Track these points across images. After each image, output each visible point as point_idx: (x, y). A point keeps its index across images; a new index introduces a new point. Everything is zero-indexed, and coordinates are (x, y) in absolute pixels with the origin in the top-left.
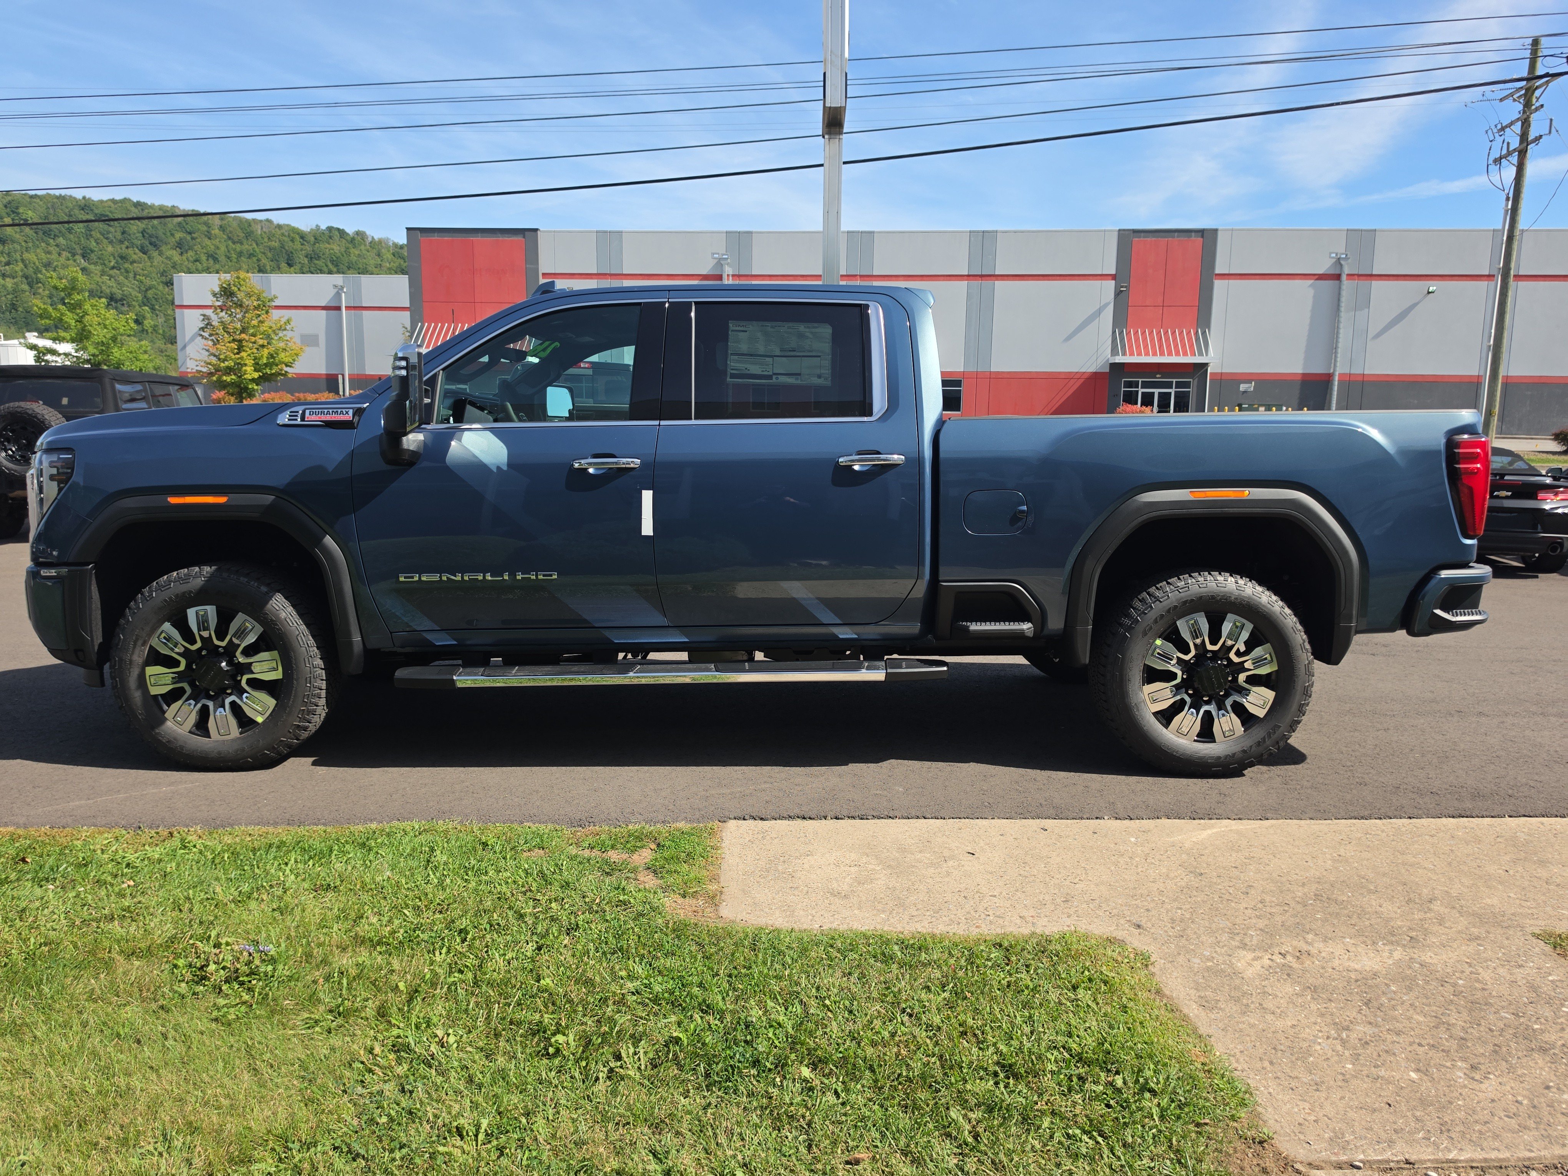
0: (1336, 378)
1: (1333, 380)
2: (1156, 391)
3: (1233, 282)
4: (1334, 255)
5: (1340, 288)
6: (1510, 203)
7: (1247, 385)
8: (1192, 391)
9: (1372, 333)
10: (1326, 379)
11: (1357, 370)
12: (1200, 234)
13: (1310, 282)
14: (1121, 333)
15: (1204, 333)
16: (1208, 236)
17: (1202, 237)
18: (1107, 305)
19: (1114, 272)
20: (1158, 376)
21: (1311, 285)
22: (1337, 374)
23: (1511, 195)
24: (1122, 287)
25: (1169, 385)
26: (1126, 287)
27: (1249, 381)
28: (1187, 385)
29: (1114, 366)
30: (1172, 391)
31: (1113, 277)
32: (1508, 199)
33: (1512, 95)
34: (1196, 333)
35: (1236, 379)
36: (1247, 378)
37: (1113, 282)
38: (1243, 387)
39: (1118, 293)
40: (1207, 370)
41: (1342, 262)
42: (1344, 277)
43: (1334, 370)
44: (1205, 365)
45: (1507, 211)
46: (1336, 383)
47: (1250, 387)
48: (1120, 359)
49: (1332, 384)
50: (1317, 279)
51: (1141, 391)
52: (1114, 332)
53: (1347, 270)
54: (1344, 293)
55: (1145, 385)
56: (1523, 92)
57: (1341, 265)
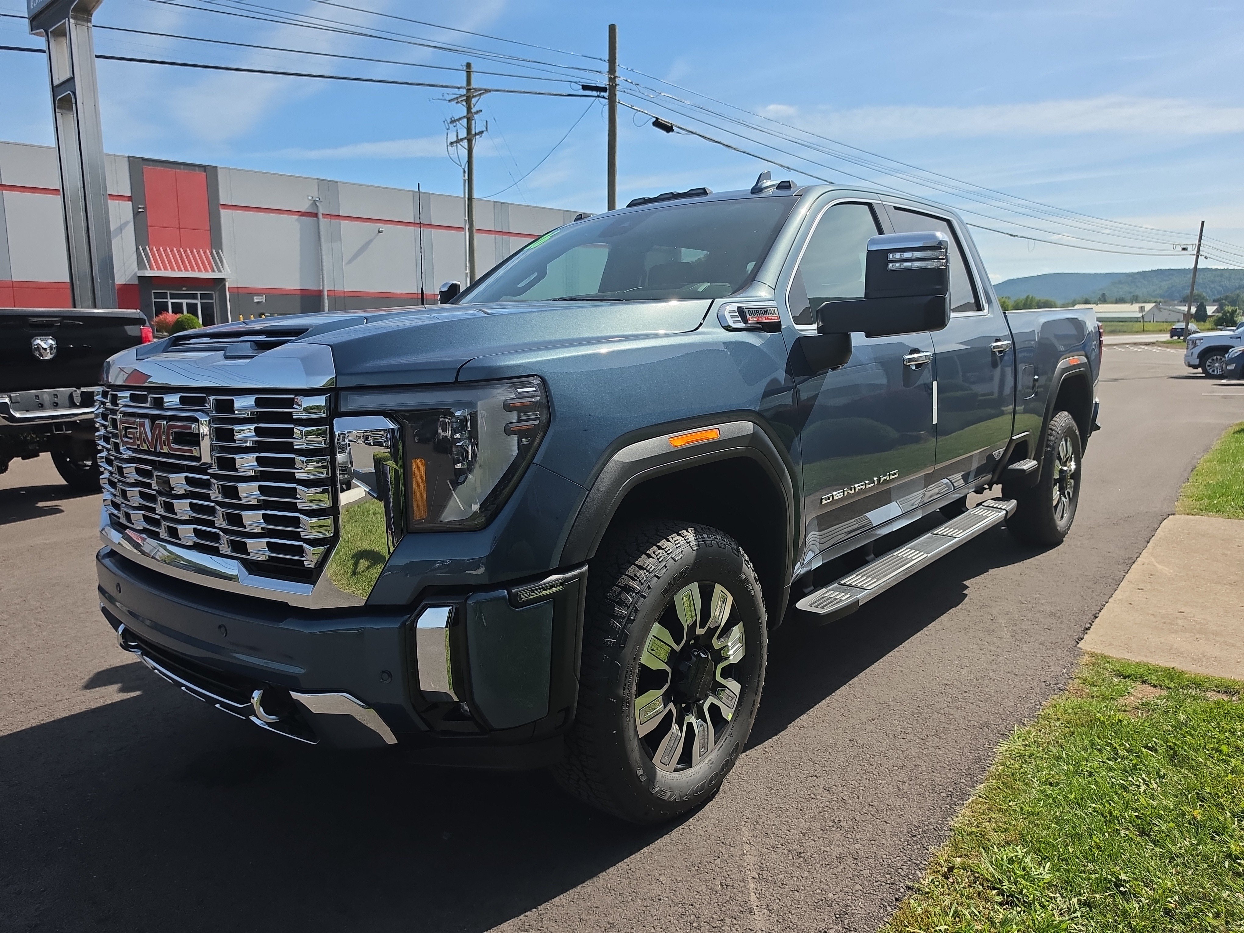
0: (326, 294)
1: (323, 295)
2: (184, 302)
3: (236, 212)
4: (310, 198)
5: (318, 224)
6: (466, 175)
7: (260, 298)
8: (215, 301)
9: (345, 260)
10: (318, 294)
11: (339, 288)
12: (203, 169)
13: (296, 217)
14: (144, 250)
15: (218, 253)
16: (210, 172)
17: (205, 171)
18: (127, 223)
19: (129, 195)
20: (184, 289)
21: (297, 220)
22: (326, 290)
23: (466, 170)
24: (140, 208)
25: (194, 297)
26: (143, 209)
27: (260, 295)
28: (210, 297)
29: (141, 279)
30: (198, 302)
31: (130, 199)
32: (464, 172)
33: (457, 98)
34: (212, 253)
35: (250, 293)
36: (259, 292)
37: (130, 203)
38: (256, 299)
39: (136, 214)
40: (225, 285)
41: (318, 204)
42: (320, 216)
43: (323, 287)
44: (223, 280)
45: (465, 180)
46: (326, 297)
47: (263, 299)
48: (148, 273)
49: (323, 298)
50: (301, 216)
51: (170, 301)
52: (137, 249)
53: (321, 211)
54: (322, 228)
55: (173, 296)
56: (465, 98)
57: (317, 206)
